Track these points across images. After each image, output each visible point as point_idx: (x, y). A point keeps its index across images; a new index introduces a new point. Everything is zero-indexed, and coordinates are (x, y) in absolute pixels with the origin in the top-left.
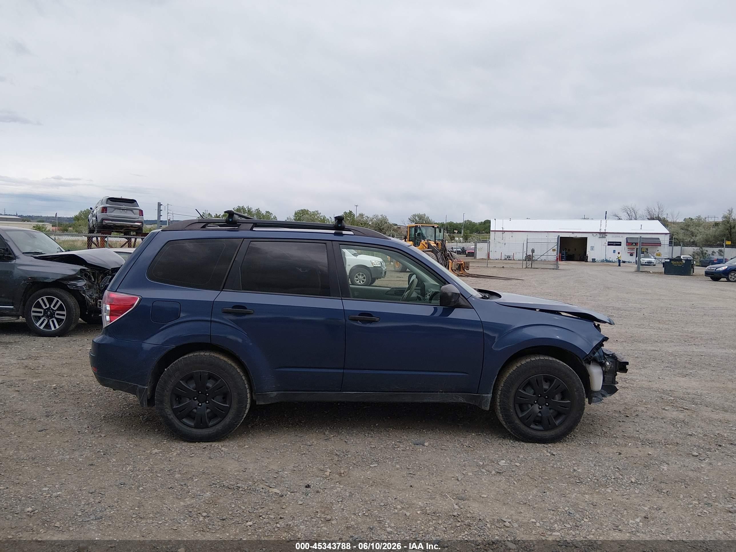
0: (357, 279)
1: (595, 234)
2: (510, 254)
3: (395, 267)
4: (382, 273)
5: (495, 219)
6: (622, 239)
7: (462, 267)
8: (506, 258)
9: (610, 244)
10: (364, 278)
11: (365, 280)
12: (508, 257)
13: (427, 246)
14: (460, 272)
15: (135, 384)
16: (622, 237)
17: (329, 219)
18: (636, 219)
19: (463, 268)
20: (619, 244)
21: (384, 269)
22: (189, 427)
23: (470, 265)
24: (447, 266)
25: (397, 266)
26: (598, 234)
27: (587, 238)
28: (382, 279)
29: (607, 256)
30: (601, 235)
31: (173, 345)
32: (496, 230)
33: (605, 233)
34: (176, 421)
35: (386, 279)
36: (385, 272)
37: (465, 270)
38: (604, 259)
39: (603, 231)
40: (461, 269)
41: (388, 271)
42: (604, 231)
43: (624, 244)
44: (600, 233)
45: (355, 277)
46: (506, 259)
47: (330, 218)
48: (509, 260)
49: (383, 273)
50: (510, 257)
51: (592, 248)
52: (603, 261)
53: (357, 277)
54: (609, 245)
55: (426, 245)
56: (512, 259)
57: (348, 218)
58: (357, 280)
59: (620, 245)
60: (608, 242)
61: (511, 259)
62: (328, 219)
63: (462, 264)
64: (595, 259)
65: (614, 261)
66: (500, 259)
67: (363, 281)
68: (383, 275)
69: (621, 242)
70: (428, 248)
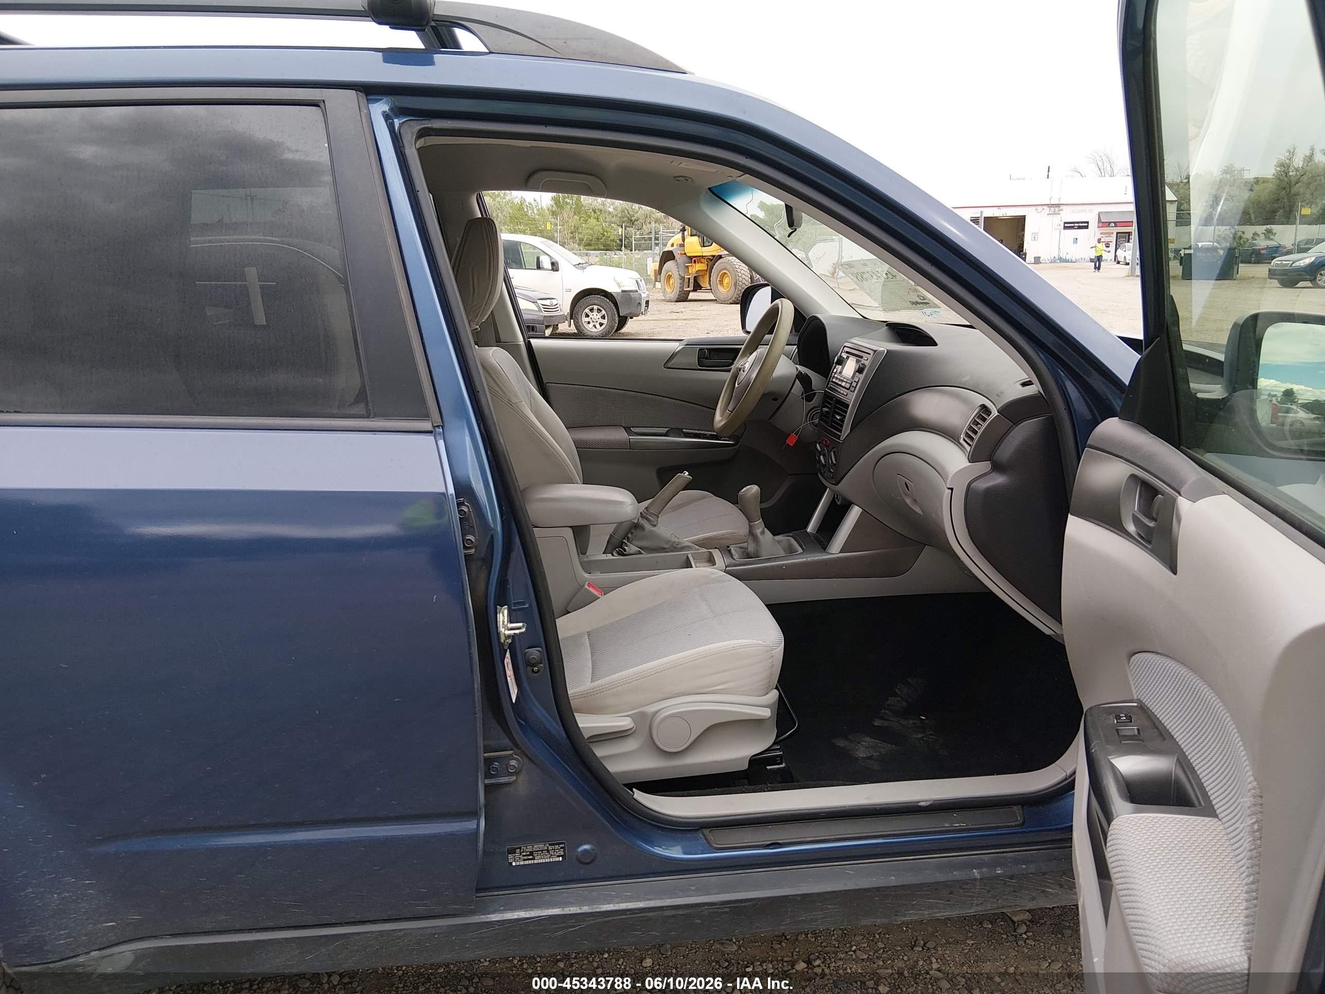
0: (587, 319)
1: (1040, 208)
3: (664, 292)
4: (639, 304)
6: (1090, 216)
9: (1069, 226)
10: (603, 317)
11: (605, 322)
16: (1091, 211)
17: (533, 202)
18: (1112, 175)
20: (1084, 226)
21: (643, 295)
25: (668, 290)
26: (1046, 207)
27: (1025, 216)
28: (641, 317)
29: (1061, 250)
30: (1052, 209)
33: (1058, 205)
35: (648, 316)
36: (647, 302)
38: (1057, 257)
39: (1055, 201)
41: (653, 301)
42: (1057, 202)
43: (1093, 224)
44: (1050, 206)
45: (584, 315)
47: (535, 200)
49: (643, 304)
51: (1035, 237)
52: (1053, 261)
53: (587, 316)
54: (1065, 228)
57: (568, 201)
58: (589, 323)
59: (1087, 227)
60: (1065, 223)
62: (530, 204)
64: (1039, 258)
65: (1074, 260)
67: (601, 324)
68: (643, 310)
69: (1088, 223)
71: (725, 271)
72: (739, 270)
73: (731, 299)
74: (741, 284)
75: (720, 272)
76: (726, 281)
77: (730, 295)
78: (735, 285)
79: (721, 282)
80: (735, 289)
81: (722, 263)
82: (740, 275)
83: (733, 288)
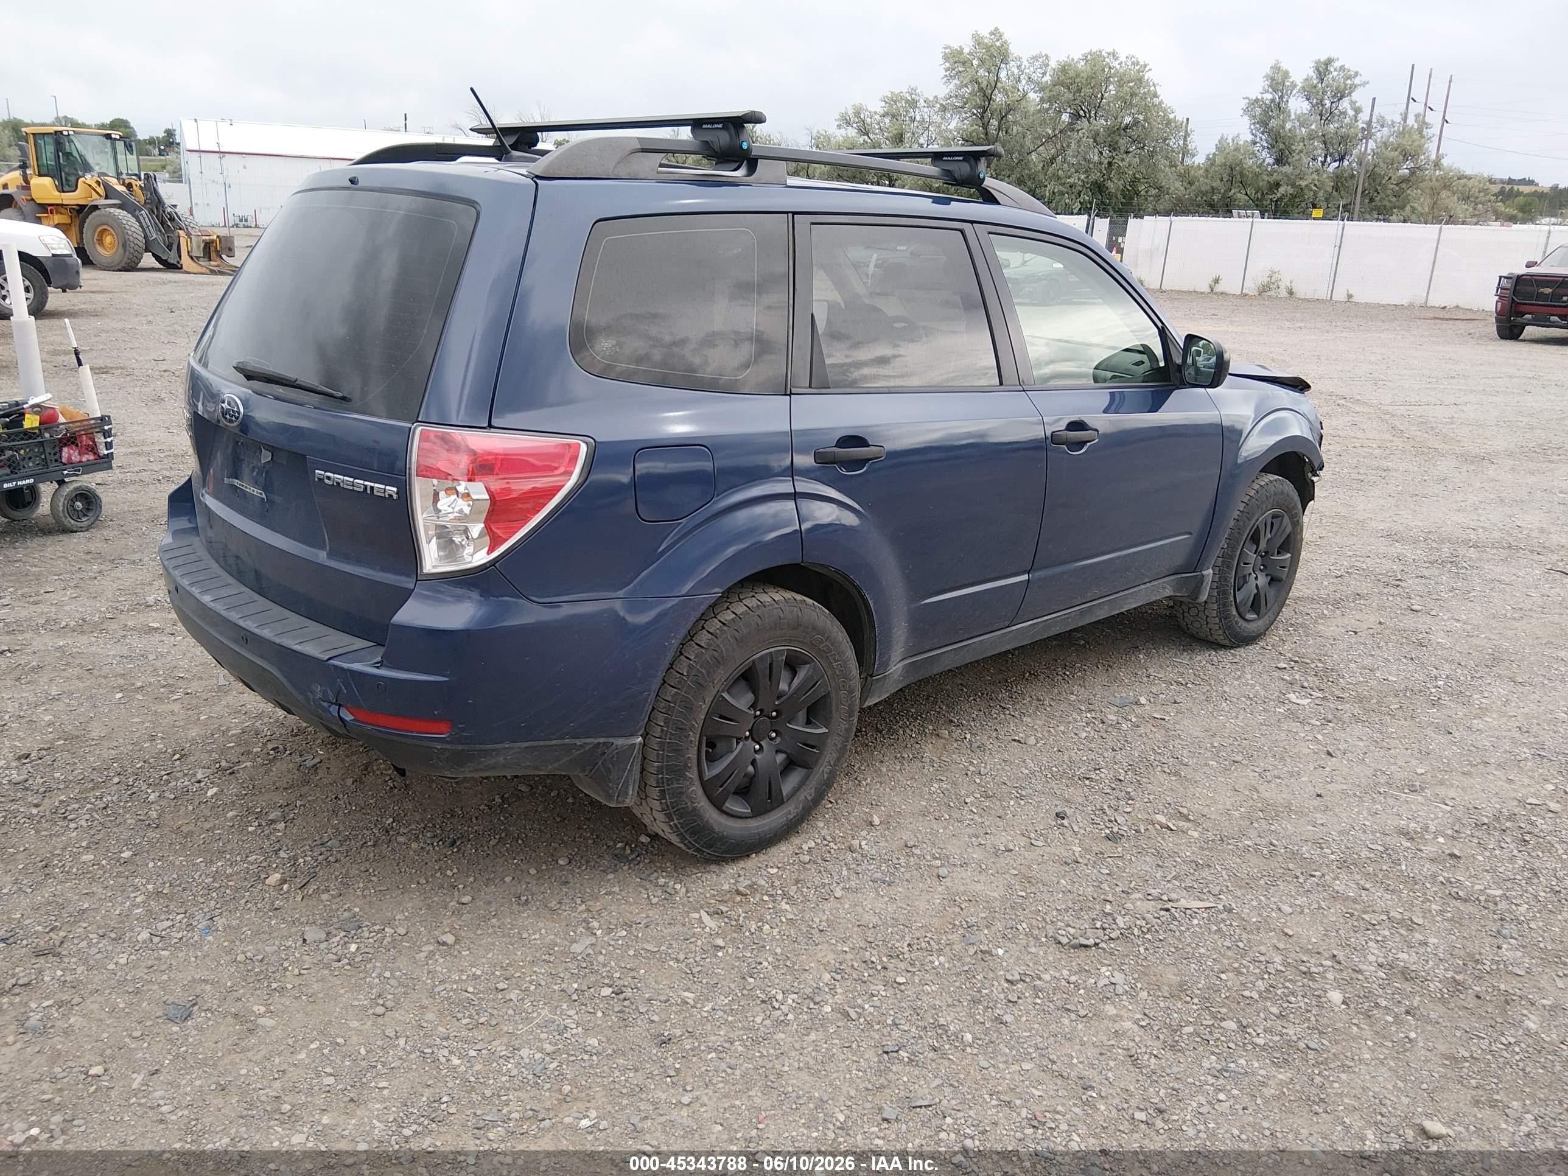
2: (248, 212)
5: (196, 120)
7: (212, 249)
8: (237, 221)
12: (241, 221)
13: (101, 190)
14: (212, 263)
15: (601, 740)
19: (217, 252)
22: (740, 821)
23: (236, 244)
24: (175, 247)
31: (717, 590)
32: (202, 149)
34: (711, 815)
37: (224, 256)
40: (213, 255)
46: (237, 226)
48: (245, 227)
50: (246, 220)
55: (98, 189)
56: (253, 225)
61: (248, 224)
63: (212, 241)
66: (222, 224)
70: (107, 197)
71: (105, 227)
72: (127, 227)
73: (118, 264)
74: (132, 245)
75: (98, 226)
76: (108, 240)
77: (117, 259)
78: (124, 246)
79: (101, 241)
80: (125, 251)
81: (99, 216)
82: (130, 233)
83: (121, 250)
